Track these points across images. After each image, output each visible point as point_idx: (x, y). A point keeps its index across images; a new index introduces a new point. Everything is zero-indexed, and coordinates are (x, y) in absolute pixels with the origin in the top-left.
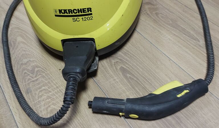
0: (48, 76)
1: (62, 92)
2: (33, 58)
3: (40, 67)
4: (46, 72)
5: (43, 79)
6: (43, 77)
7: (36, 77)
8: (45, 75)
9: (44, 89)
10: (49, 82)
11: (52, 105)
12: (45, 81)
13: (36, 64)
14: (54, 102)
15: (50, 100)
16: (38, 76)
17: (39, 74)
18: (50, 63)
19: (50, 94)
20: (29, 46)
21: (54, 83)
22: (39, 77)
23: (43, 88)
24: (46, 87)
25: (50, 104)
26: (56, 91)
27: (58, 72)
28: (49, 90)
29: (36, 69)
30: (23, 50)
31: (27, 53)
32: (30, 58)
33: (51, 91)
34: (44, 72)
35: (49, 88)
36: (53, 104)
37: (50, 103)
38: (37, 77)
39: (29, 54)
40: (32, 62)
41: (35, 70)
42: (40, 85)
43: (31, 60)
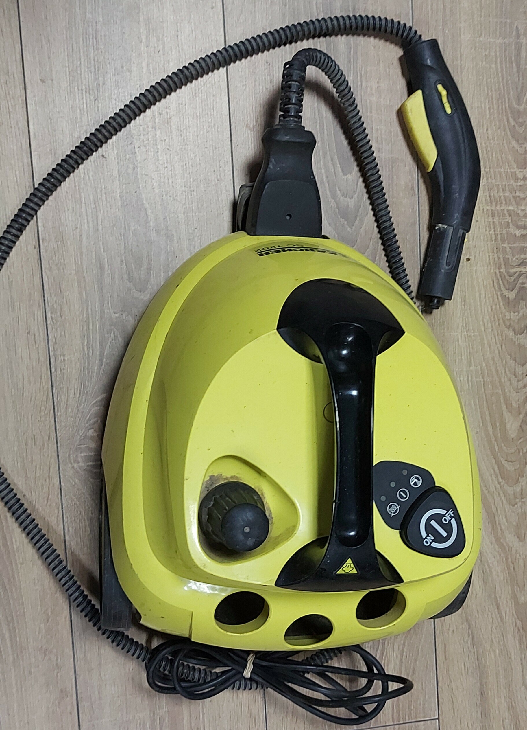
0: (496, 259)
1: (490, 196)
2: (506, 336)
3: (504, 297)
4: (496, 273)
5: (510, 256)
6: (506, 262)
7: (520, 275)
8: (503, 266)
9: (518, 227)
10: (503, 241)
11: (519, 177)
12: (508, 249)
13: (507, 314)
14: (512, 182)
15: (518, 194)
16: (516, 272)
17: (512, 279)
18: (480, 294)
19: (511, 208)
20: (500, 382)
21: (494, 231)
22: (514, 270)
23: (518, 233)
24: (512, 229)
25: (522, 183)
26: (498, 208)
27: (475, 257)
28: (508, 219)
29: (512, 295)
30: (518, 381)
31: (512, 363)
32: (512, 339)
33: (507, 215)
34: (500, 276)
35: (508, 222)
36: (516, 179)
37: (520, 186)
38: (519, 269)
39: (511, 356)
40: (512, 323)
41: (514, 295)
42: (521, 245)
43: (511, 334)
